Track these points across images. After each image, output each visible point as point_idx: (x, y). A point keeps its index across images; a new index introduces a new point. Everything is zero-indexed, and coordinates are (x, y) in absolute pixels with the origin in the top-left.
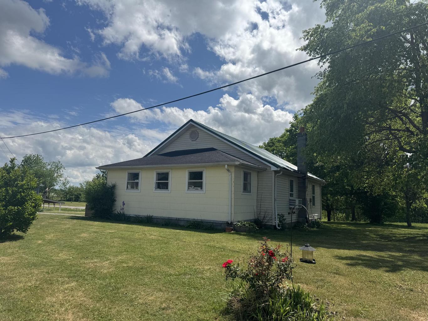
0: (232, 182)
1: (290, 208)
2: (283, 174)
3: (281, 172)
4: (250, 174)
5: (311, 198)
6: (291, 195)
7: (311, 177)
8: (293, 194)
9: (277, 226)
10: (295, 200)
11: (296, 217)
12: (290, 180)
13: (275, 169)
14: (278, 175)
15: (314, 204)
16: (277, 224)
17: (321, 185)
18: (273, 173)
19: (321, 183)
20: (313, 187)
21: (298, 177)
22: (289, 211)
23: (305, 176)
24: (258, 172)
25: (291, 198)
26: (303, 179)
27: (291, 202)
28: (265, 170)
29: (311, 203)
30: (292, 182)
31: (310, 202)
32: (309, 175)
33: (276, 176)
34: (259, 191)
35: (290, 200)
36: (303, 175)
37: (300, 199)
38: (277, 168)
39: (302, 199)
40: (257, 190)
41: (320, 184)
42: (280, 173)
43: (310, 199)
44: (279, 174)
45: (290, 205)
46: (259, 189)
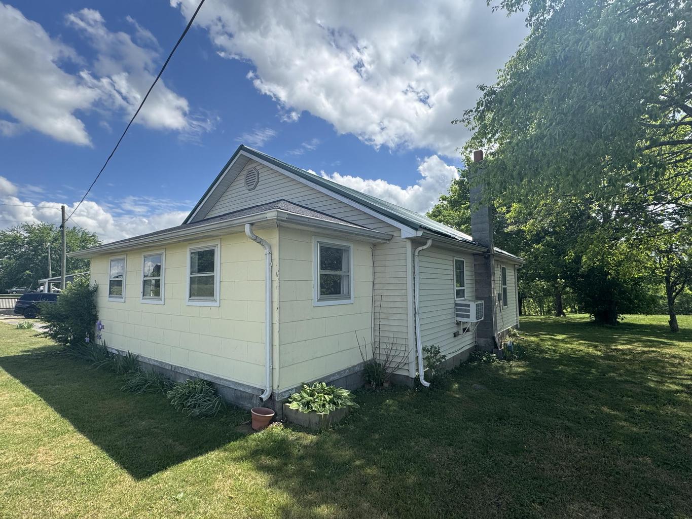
0: (274, 274)
1: (458, 323)
2: (432, 246)
3: (429, 243)
4: (347, 250)
5: (501, 292)
6: (460, 294)
7: (500, 252)
8: (464, 290)
9: (422, 378)
10: (469, 306)
11: (471, 337)
12: (456, 260)
13: (412, 233)
14: (420, 248)
15: (505, 304)
16: (422, 373)
17: (517, 266)
18: (409, 245)
19: (515, 263)
20: (504, 271)
21: (474, 254)
22: (455, 330)
23: (488, 251)
24: (374, 245)
25: (459, 301)
26: (485, 257)
27: (460, 310)
28: (389, 240)
29: (501, 301)
30: (460, 266)
31: (499, 300)
32: (495, 249)
33: (416, 254)
34: (376, 292)
35: (457, 305)
36: (485, 250)
37: (479, 302)
38: (416, 229)
39: (483, 302)
40: (373, 290)
41: (515, 265)
42: (425, 244)
43: (499, 295)
44: (425, 247)
45: (457, 315)
46: (376, 287)
